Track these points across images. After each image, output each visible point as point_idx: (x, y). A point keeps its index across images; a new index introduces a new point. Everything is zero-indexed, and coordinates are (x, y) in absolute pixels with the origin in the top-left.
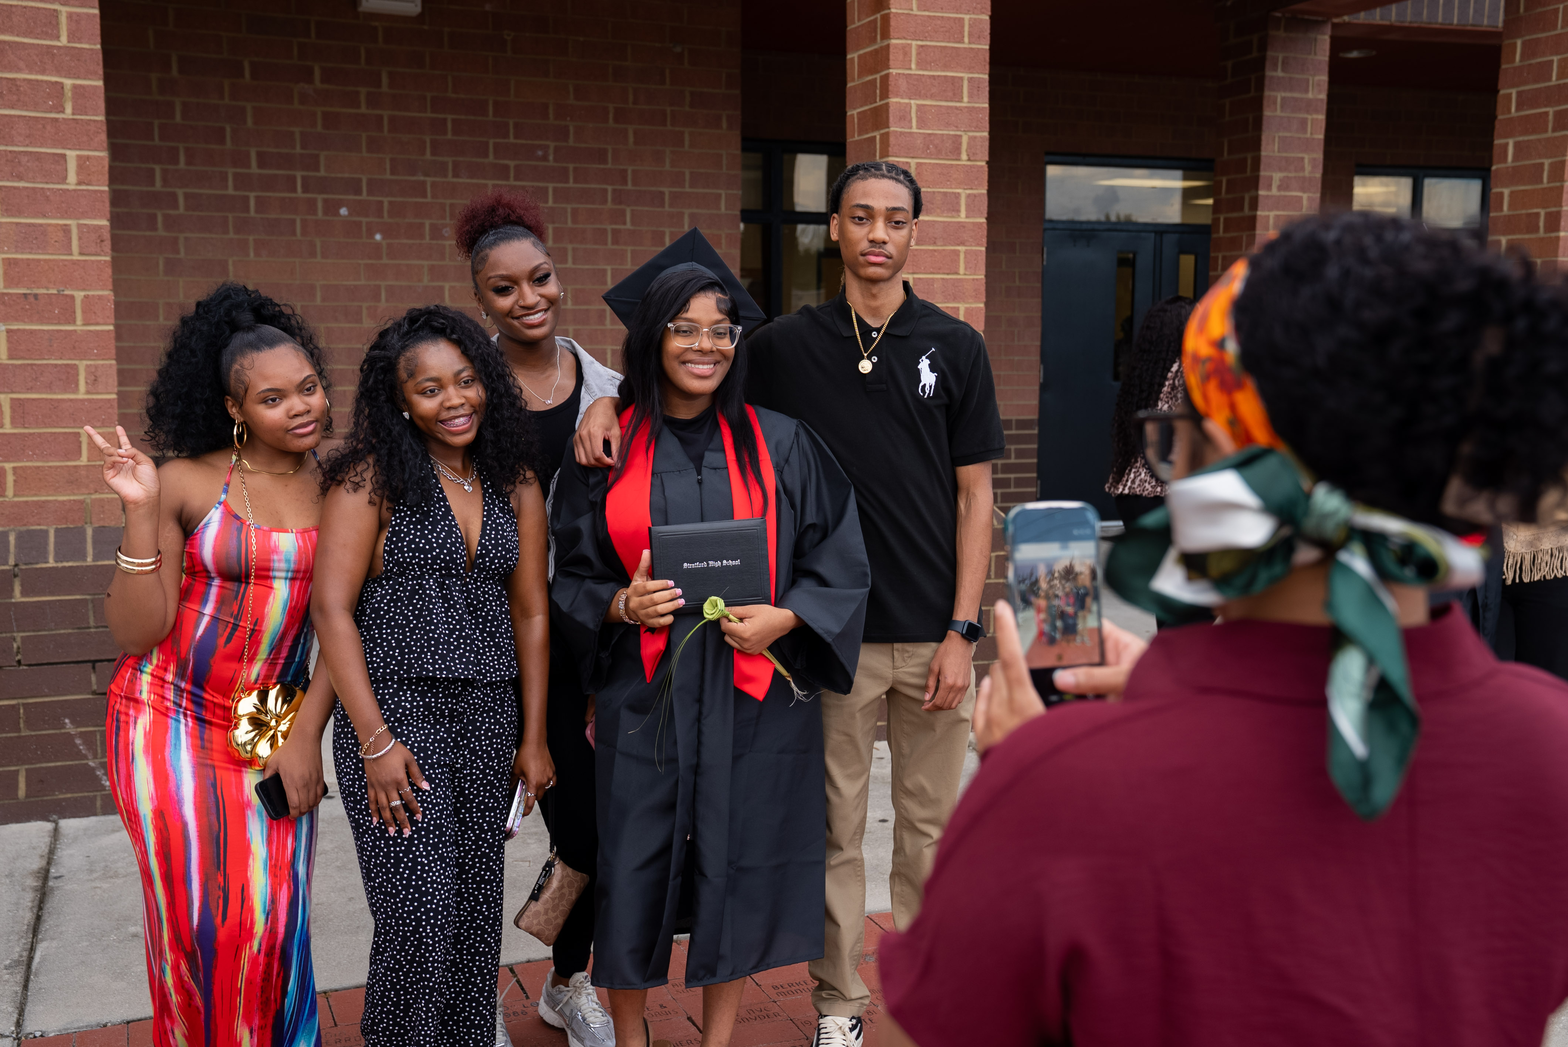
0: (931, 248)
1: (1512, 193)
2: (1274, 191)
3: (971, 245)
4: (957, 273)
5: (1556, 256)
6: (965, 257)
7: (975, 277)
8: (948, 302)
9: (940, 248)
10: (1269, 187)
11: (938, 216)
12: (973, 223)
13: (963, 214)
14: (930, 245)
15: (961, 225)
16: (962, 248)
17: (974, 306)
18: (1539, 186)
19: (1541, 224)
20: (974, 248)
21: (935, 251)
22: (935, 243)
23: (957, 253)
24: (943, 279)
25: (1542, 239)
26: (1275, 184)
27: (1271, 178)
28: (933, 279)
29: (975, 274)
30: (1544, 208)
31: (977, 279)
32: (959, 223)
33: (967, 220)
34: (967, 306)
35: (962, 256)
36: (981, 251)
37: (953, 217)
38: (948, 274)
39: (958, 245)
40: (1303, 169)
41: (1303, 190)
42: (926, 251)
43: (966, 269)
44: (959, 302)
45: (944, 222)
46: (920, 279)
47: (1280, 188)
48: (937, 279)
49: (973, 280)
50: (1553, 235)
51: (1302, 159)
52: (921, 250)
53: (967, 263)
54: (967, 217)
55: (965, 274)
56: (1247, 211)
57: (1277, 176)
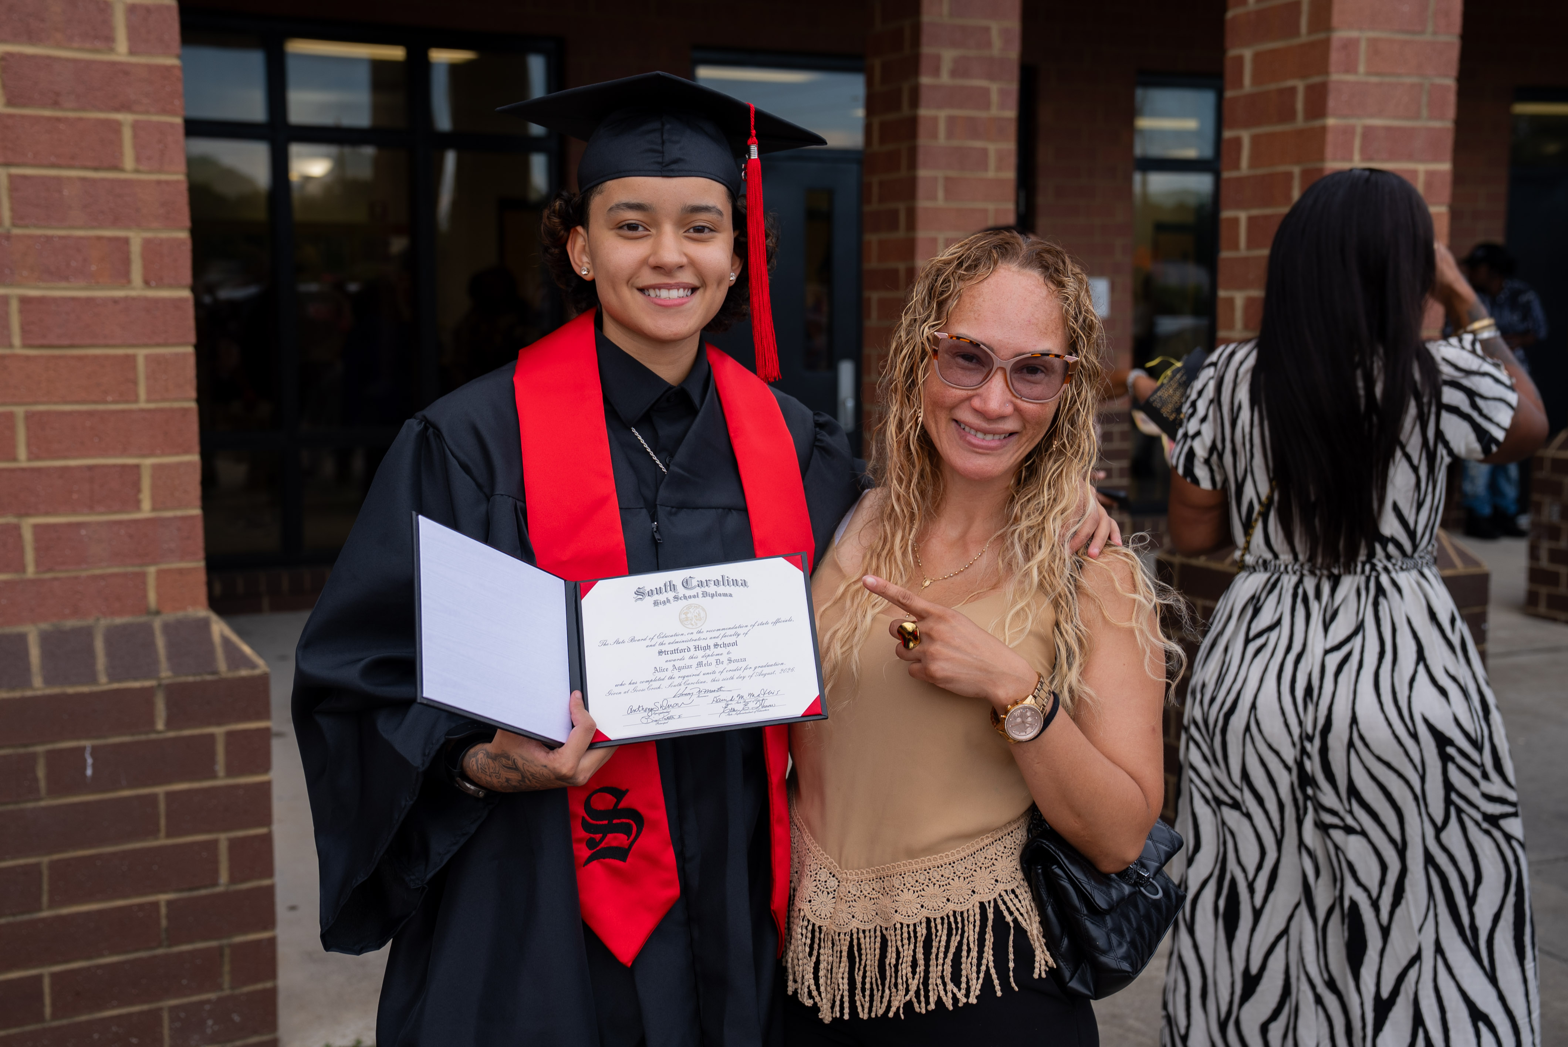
0: (47, 113)
1: (1257, 57)
2: (945, 78)
3: (147, 112)
4: (116, 167)
5: (1322, 159)
6: (135, 136)
7: (163, 177)
8: (101, 227)
9: (71, 115)
10: (936, 71)
11: (59, 46)
12: (151, 68)
13: (122, 45)
14: (43, 106)
15: (120, 70)
16: (125, 118)
17: (164, 235)
18: (1295, 42)
19: (1300, 106)
20: (155, 118)
21: (58, 120)
22: (56, 104)
23: (115, 128)
24: (84, 180)
25: (1300, 133)
26: (946, 67)
27: (938, 58)
28: (58, 179)
29: (160, 171)
30: (1303, 77)
31: (167, 183)
32: (113, 64)
33: (134, 60)
34: (149, 235)
35: (127, 135)
36: (172, 125)
37: (97, 51)
38: (96, 169)
39: (117, 110)
40: (989, 44)
41: (991, 77)
42: (37, 120)
43: (138, 159)
44: (127, 227)
45: (75, 61)
46: (25, 177)
47: (954, 73)
48: (69, 179)
49: (159, 183)
50: (1317, 123)
51: (987, 30)
52: (23, 117)
53: (138, 147)
54: (132, 52)
55: (137, 171)
56: (906, 111)
57: (948, 56)
